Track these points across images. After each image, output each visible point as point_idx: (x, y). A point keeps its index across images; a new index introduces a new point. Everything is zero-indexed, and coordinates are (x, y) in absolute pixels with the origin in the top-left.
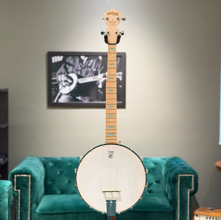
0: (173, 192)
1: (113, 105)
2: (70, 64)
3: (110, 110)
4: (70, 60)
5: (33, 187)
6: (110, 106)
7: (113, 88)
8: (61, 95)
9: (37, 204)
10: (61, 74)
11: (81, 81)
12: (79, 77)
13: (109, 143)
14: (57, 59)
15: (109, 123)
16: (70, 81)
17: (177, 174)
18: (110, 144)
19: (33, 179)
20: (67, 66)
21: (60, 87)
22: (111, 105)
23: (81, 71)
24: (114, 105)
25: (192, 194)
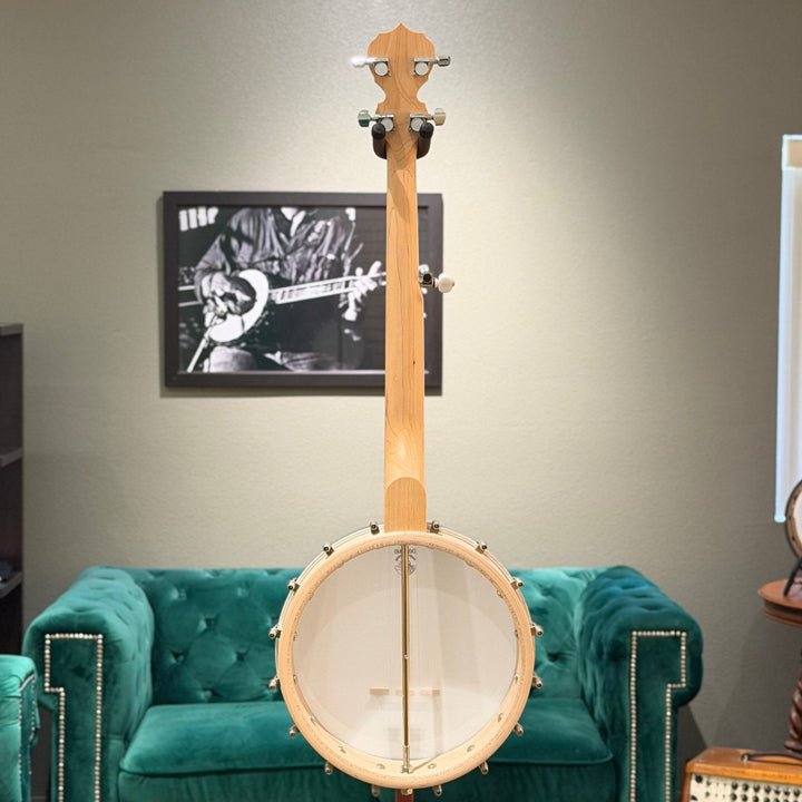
0: (614, 693)
2: (242, 238)
4: (241, 221)
5: (110, 678)
8: (212, 345)
9: (127, 740)
10: (211, 270)
11: (283, 296)
14: (196, 218)
17: (625, 630)
19: (112, 650)
20: (234, 243)
21: (210, 318)
23: (281, 261)
25: (681, 701)
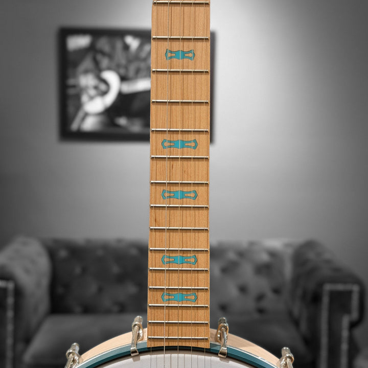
1: (191, 137)
2: (103, 53)
3: (175, 163)
4: (103, 43)
5: (17, 308)
6: (172, 144)
7: (192, 44)
8: (86, 115)
9: (28, 341)
10: (86, 72)
12: (123, 79)
13: (164, 344)
14: (78, 42)
15: (166, 234)
16: (103, 87)
18: (171, 349)
19: (19, 293)
20: (99, 57)
21: (84, 98)
22: (180, 137)
23: (126, 68)
24: (197, 136)
25: (353, 325)
